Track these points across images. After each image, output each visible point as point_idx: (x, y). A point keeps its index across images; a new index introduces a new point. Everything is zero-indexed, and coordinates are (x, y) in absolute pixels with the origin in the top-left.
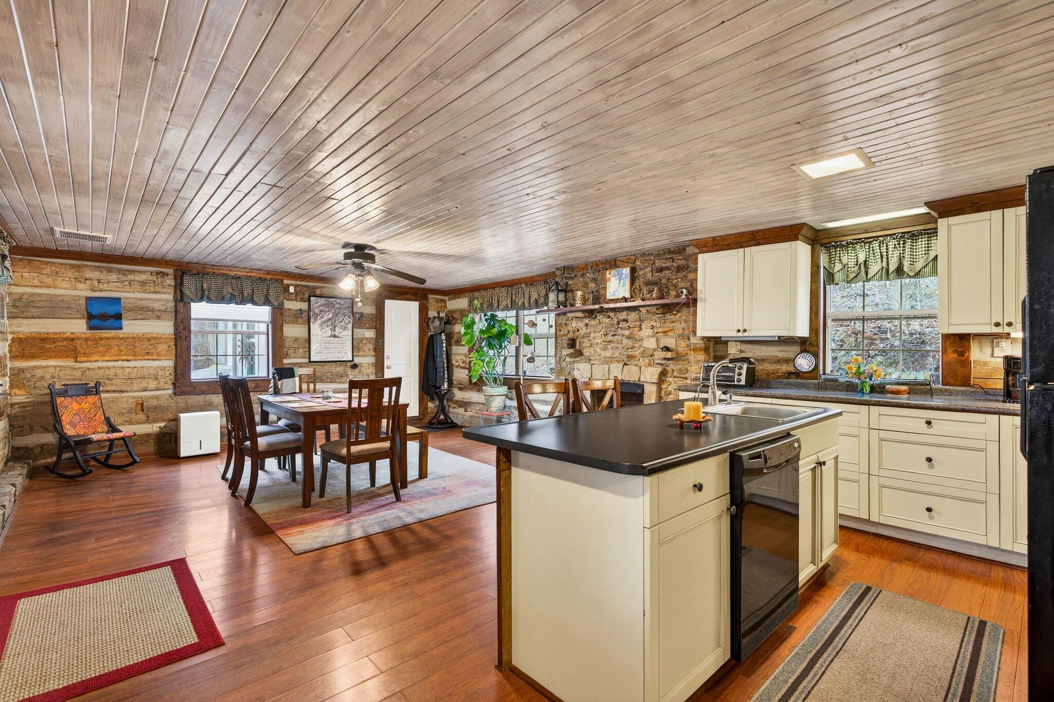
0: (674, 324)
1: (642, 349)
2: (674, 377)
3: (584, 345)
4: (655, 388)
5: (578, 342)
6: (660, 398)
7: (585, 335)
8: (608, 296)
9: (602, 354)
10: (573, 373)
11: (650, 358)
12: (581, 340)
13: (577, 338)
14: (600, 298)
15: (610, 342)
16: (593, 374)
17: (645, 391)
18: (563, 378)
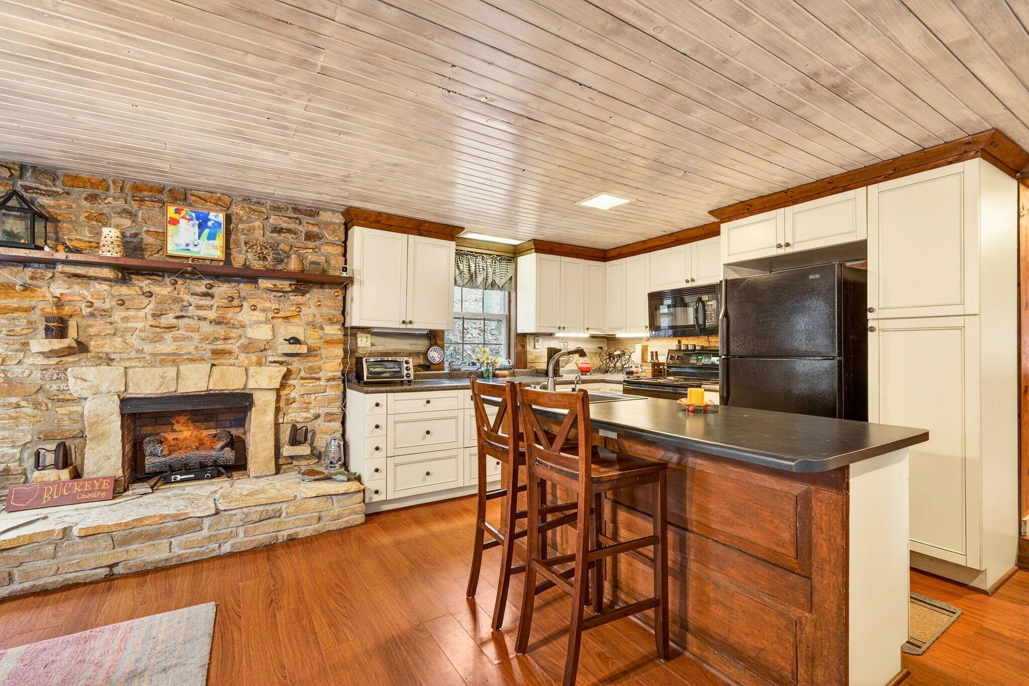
0: (300, 308)
2: (302, 378)
4: (272, 396)
5: (72, 324)
6: (278, 410)
7: (95, 312)
8: (171, 249)
9: (148, 348)
10: (55, 387)
11: (260, 354)
12: (84, 322)
13: (71, 316)
14: (143, 250)
15: (170, 328)
16: (130, 384)
17: (256, 402)
18: (14, 400)
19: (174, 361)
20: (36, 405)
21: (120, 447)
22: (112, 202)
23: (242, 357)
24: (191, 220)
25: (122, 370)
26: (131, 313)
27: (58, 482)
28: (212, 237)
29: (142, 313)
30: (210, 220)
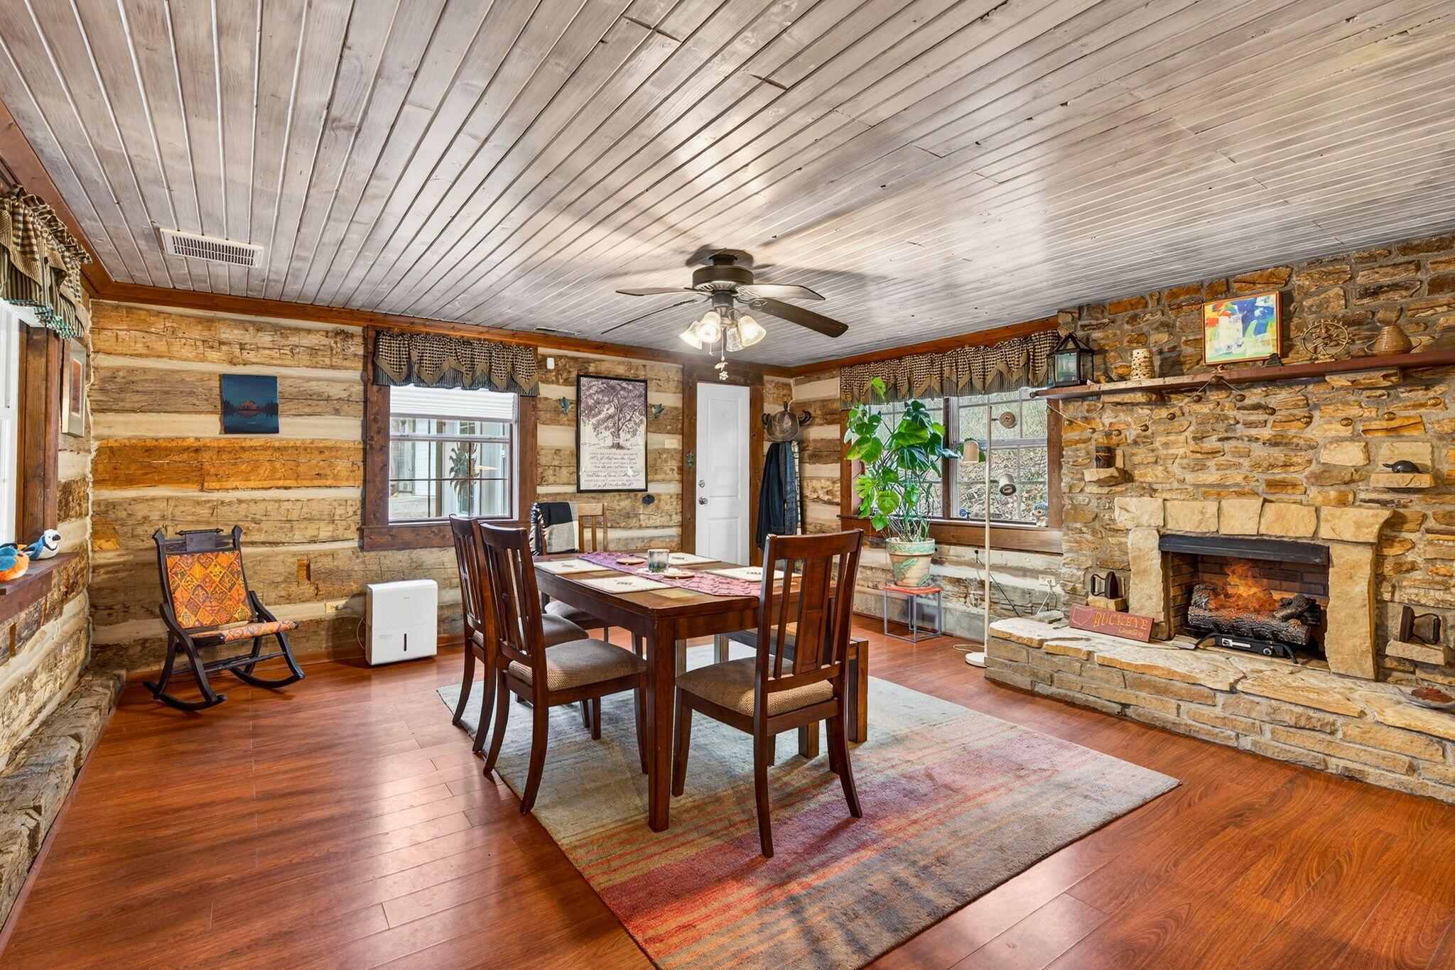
0: (1422, 410)
1: (1314, 467)
2: (1428, 531)
3: (1137, 459)
4: (1367, 555)
5: (1119, 453)
6: (1378, 579)
7: (1139, 440)
8: (1211, 356)
9: (1190, 478)
10: (1107, 517)
11: (1343, 488)
12: (1129, 450)
13: (1118, 445)
14: (1181, 364)
15: (1214, 453)
16: (1169, 519)
17: (1334, 559)
18: (1078, 525)
19: (1219, 494)
20: (1094, 532)
21: (1160, 587)
22: (1152, 317)
23: (1313, 491)
24: (1233, 314)
25: (1161, 500)
26: (1172, 438)
27: (1105, 610)
28: (1260, 330)
29: (1182, 438)
30: (1257, 307)
